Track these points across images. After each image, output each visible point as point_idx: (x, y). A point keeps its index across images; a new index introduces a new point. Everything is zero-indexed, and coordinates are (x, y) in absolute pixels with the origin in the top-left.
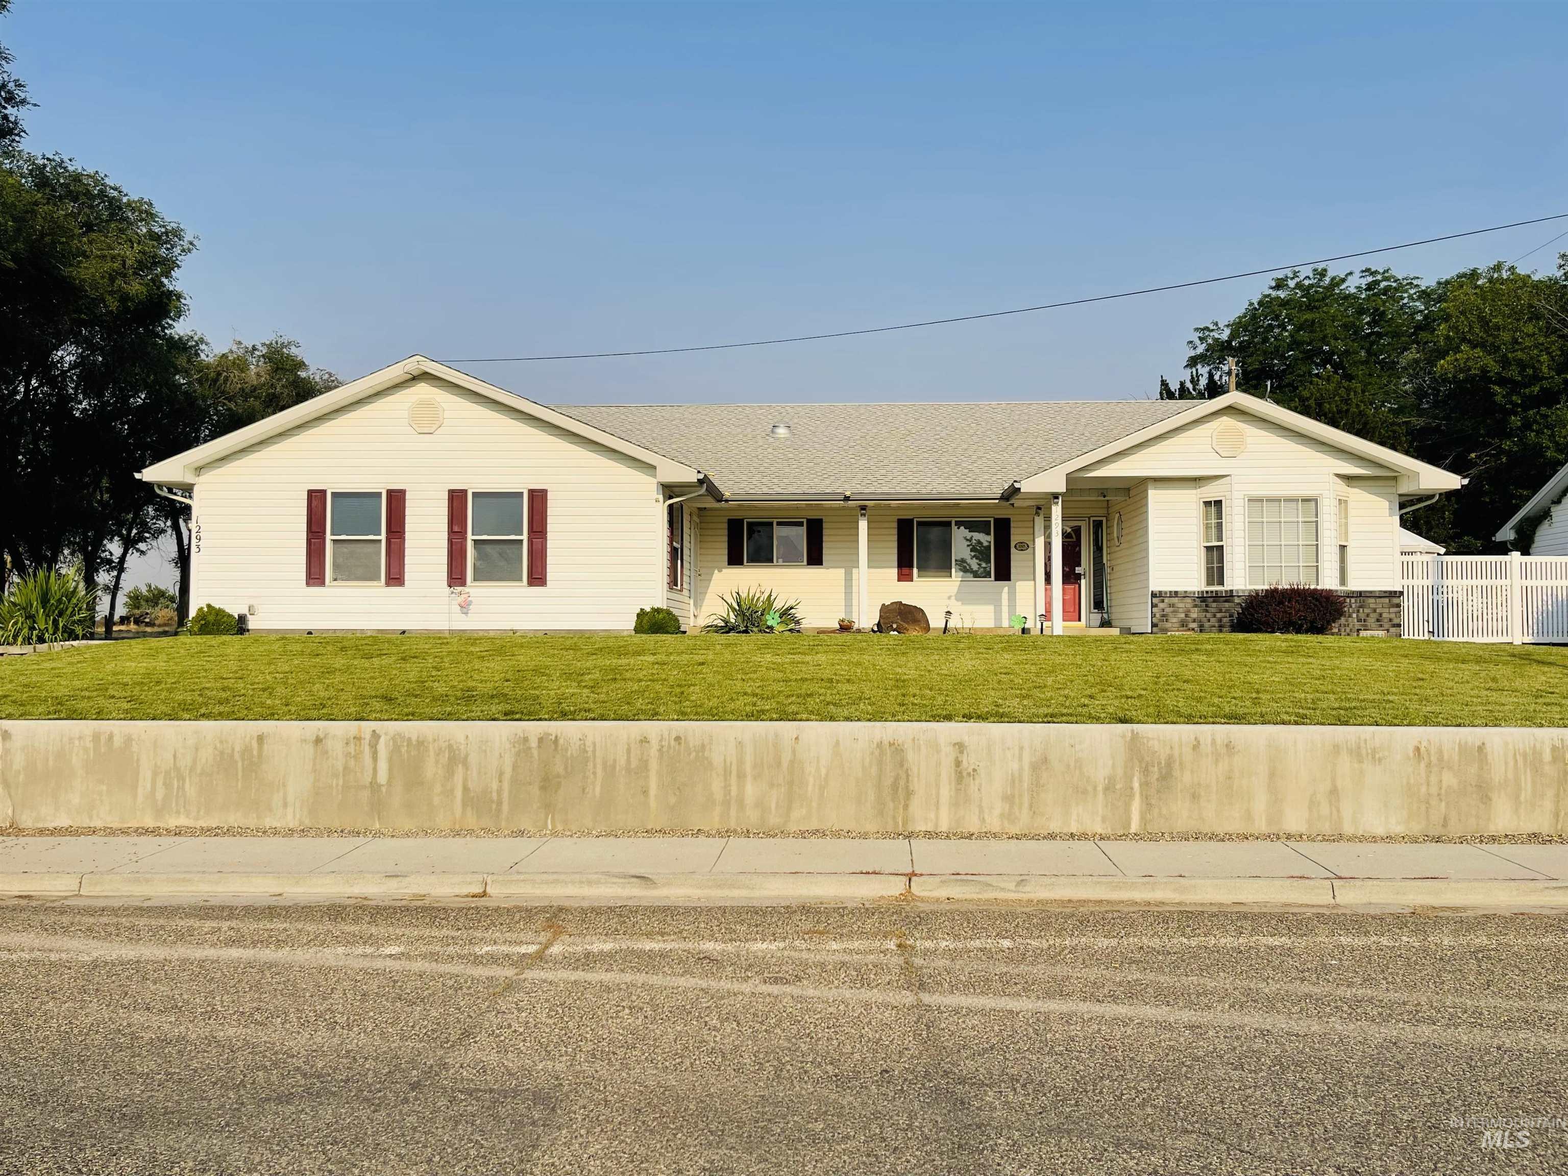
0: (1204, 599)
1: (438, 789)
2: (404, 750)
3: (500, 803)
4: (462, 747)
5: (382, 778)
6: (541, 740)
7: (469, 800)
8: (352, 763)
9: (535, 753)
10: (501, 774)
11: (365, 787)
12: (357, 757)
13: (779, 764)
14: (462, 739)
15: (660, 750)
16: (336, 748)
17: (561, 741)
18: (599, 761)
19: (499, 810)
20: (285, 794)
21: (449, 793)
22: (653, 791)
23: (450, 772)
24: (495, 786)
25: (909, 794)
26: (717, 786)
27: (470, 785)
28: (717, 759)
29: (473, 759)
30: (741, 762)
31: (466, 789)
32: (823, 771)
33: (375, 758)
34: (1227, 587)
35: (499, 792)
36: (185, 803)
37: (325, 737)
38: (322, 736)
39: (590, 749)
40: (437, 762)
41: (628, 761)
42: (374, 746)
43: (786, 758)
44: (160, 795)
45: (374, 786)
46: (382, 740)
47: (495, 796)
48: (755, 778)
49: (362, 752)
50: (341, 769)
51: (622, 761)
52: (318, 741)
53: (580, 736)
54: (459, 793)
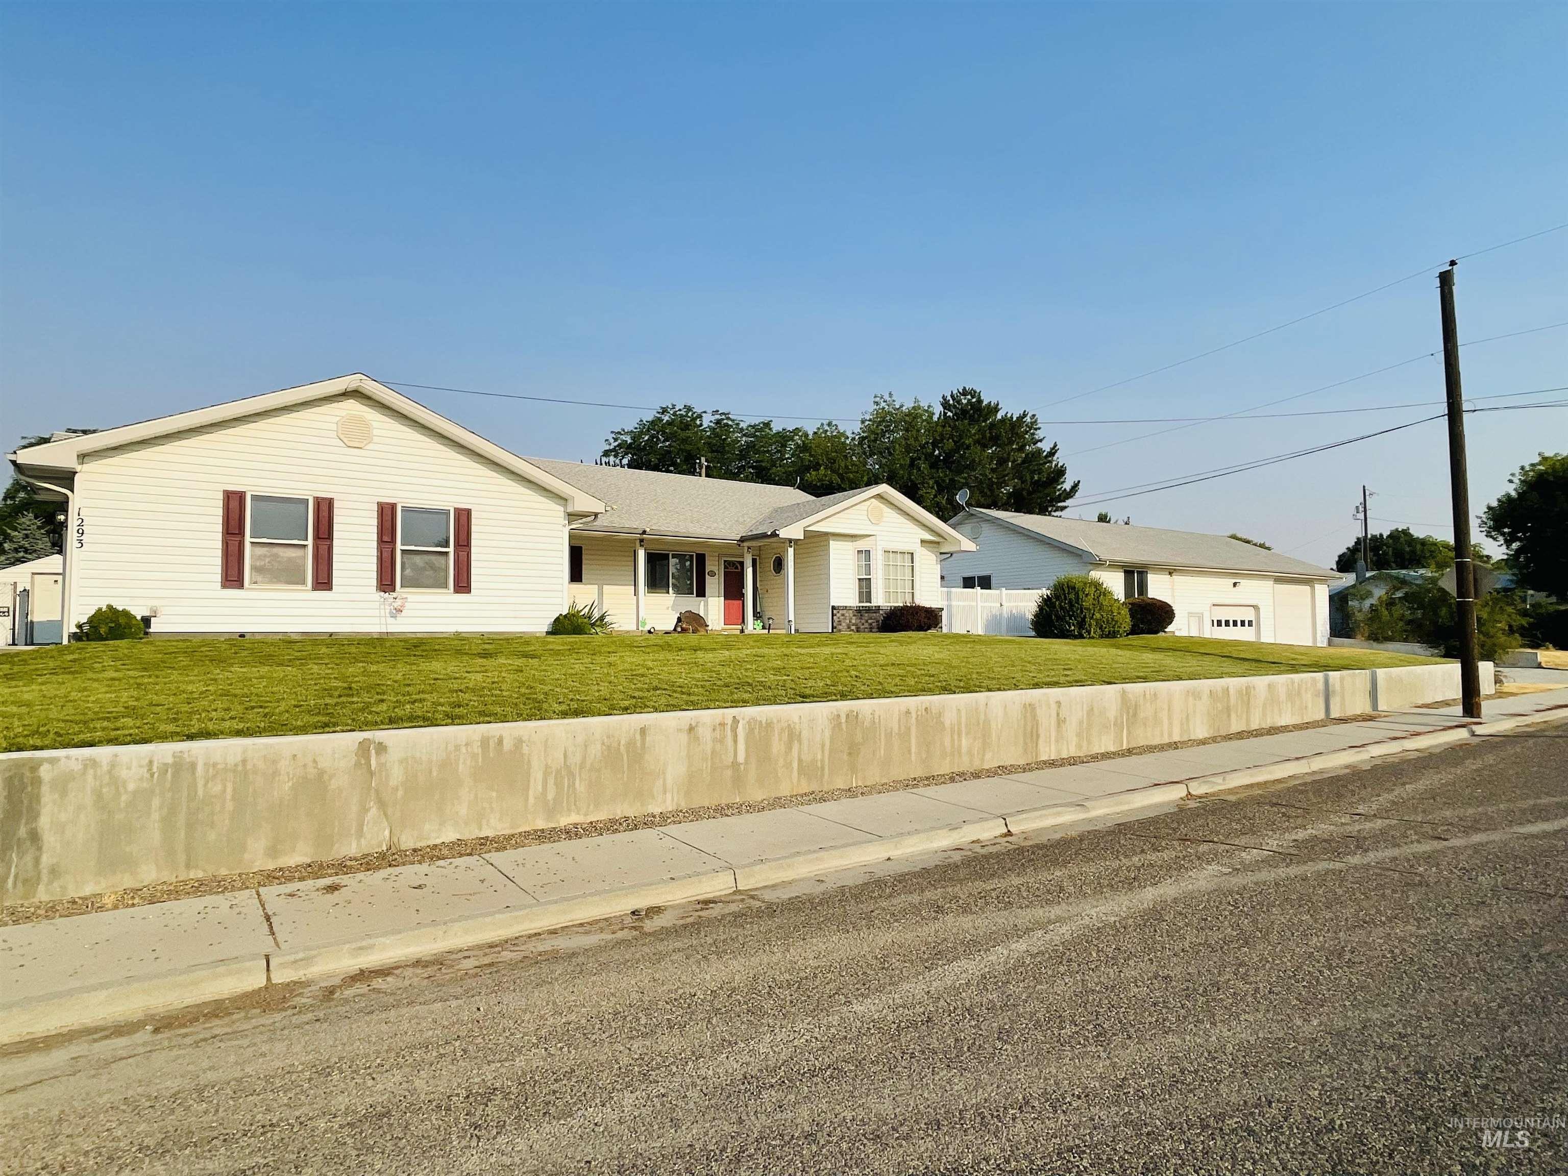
0: (859, 611)
1: (781, 762)
2: (756, 731)
3: (823, 768)
4: (797, 727)
5: (741, 758)
6: (848, 716)
7: (802, 770)
8: (718, 746)
9: (844, 726)
10: (823, 746)
11: (728, 767)
12: (721, 741)
13: (979, 724)
14: (796, 720)
15: (916, 719)
16: (705, 733)
17: (860, 716)
18: (883, 729)
19: (823, 775)
20: (664, 780)
21: (788, 765)
22: (913, 749)
23: (789, 748)
24: (819, 757)
25: (1038, 736)
26: (947, 742)
27: (803, 757)
28: (947, 723)
29: (805, 734)
30: (959, 724)
31: (800, 761)
32: (1000, 726)
33: (735, 741)
34: (874, 603)
35: (822, 761)
36: (575, 801)
37: (697, 726)
38: (694, 724)
39: (877, 721)
40: (780, 740)
41: (900, 727)
42: (734, 730)
43: (982, 717)
44: (550, 796)
45: (735, 765)
46: (740, 725)
47: (819, 764)
48: (967, 734)
49: (725, 737)
50: (709, 752)
51: (896, 730)
52: (691, 729)
53: (871, 711)
54: (795, 765)
